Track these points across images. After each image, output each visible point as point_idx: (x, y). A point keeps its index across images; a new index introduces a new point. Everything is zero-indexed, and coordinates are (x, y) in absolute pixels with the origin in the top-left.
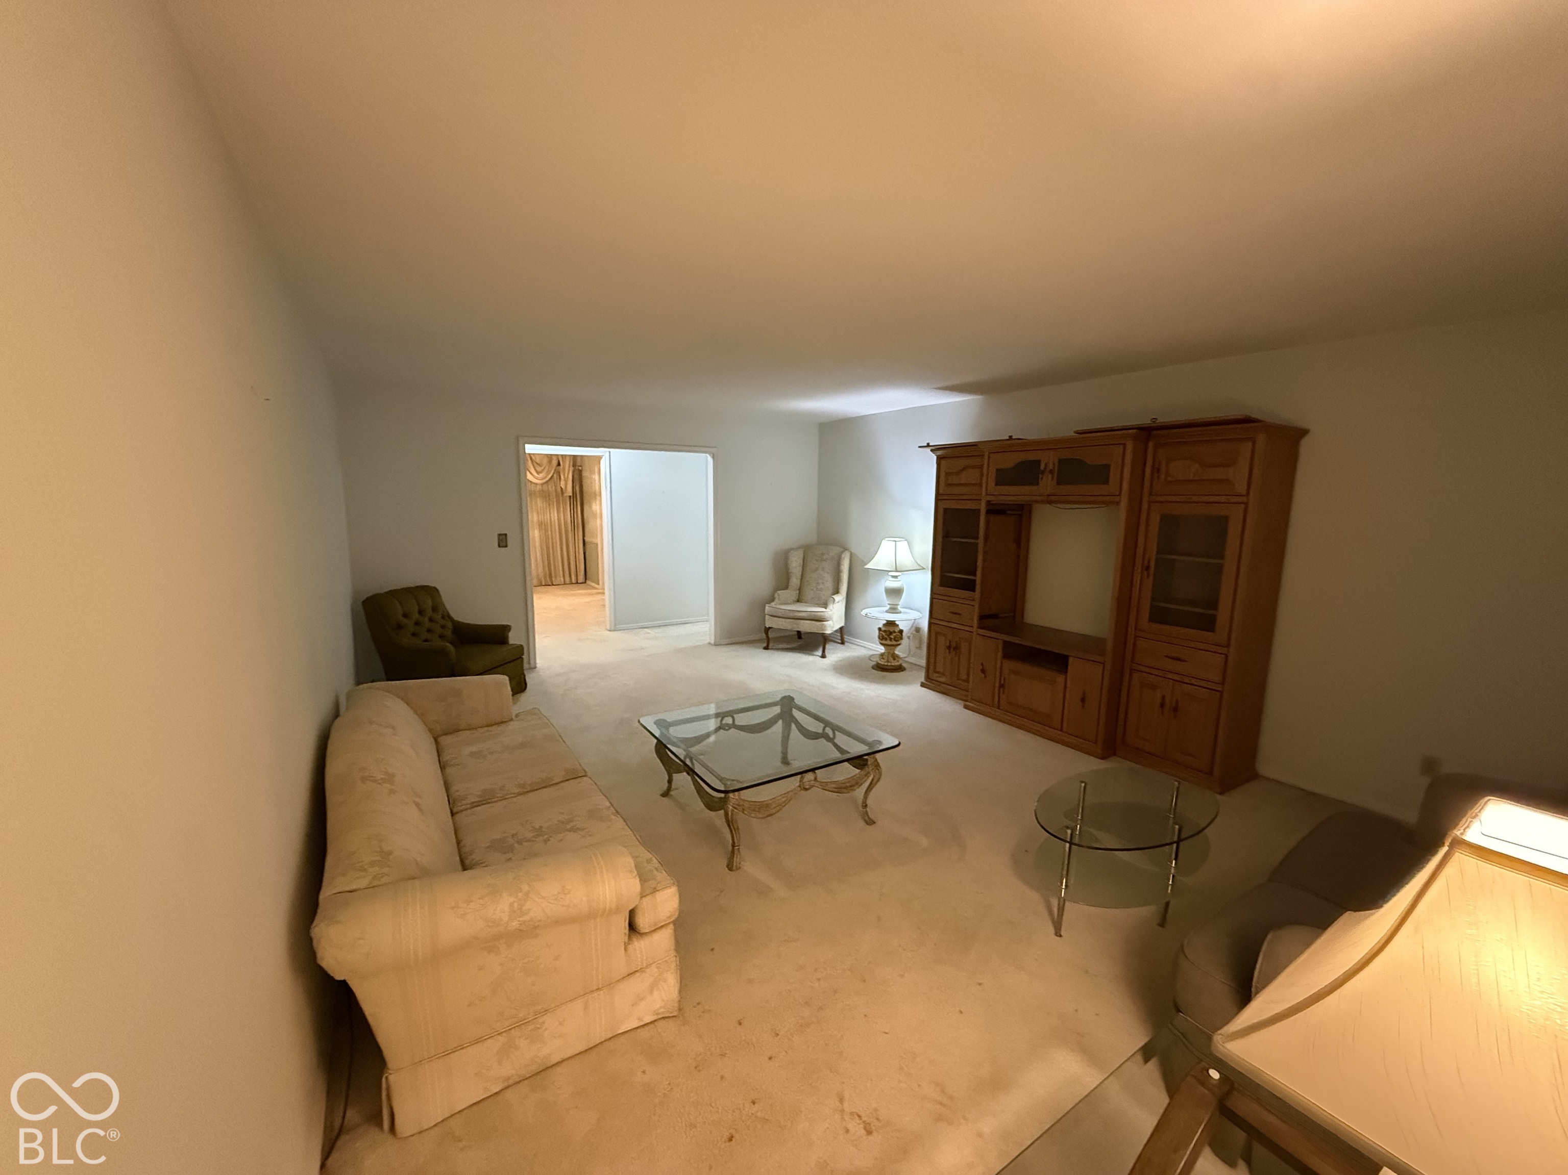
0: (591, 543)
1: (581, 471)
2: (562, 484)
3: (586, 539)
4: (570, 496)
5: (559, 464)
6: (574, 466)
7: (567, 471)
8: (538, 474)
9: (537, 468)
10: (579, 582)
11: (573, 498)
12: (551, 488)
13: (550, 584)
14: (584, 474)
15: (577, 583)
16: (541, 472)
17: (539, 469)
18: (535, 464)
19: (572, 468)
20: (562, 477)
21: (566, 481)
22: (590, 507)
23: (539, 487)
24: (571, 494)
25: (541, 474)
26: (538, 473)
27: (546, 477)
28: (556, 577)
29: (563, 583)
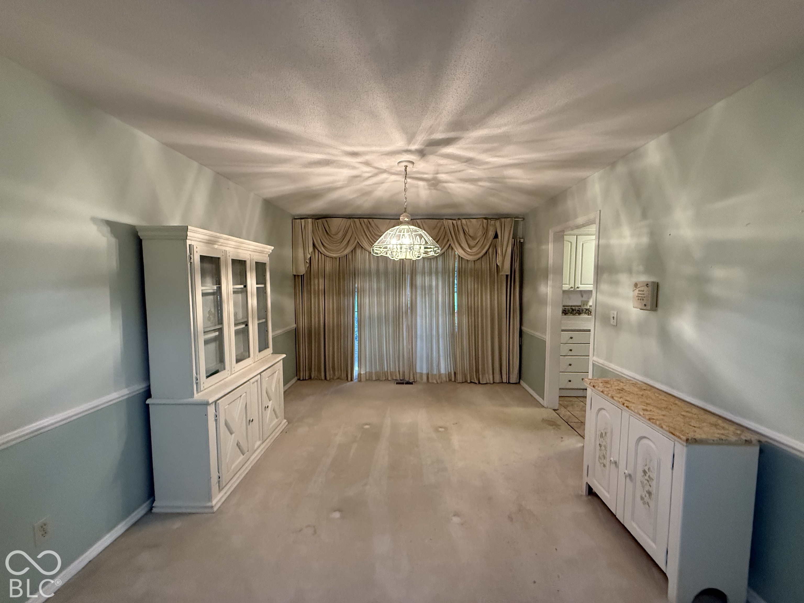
0: (532, 337)
1: (522, 244)
2: (499, 259)
3: (524, 328)
4: (507, 276)
5: (496, 236)
6: (514, 237)
7: (505, 243)
8: (471, 250)
9: (469, 242)
10: (511, 382)
11: (510, 278)
12: (485, 266)
13: (477, 382)
14: (528, 246)
15: (509, 383)
16: (474, 247)
17: (472, 243)
18: (468, 237)
19: (511, 241)
20: (499, 251)
21: (504, 257)
22: (535, 289)
23: (470, 265)
24: (509, 273)
25: (474, 249)
26: (470, 247)
27: (480, 252)
28: (483, 374)
29: (492, 382)
